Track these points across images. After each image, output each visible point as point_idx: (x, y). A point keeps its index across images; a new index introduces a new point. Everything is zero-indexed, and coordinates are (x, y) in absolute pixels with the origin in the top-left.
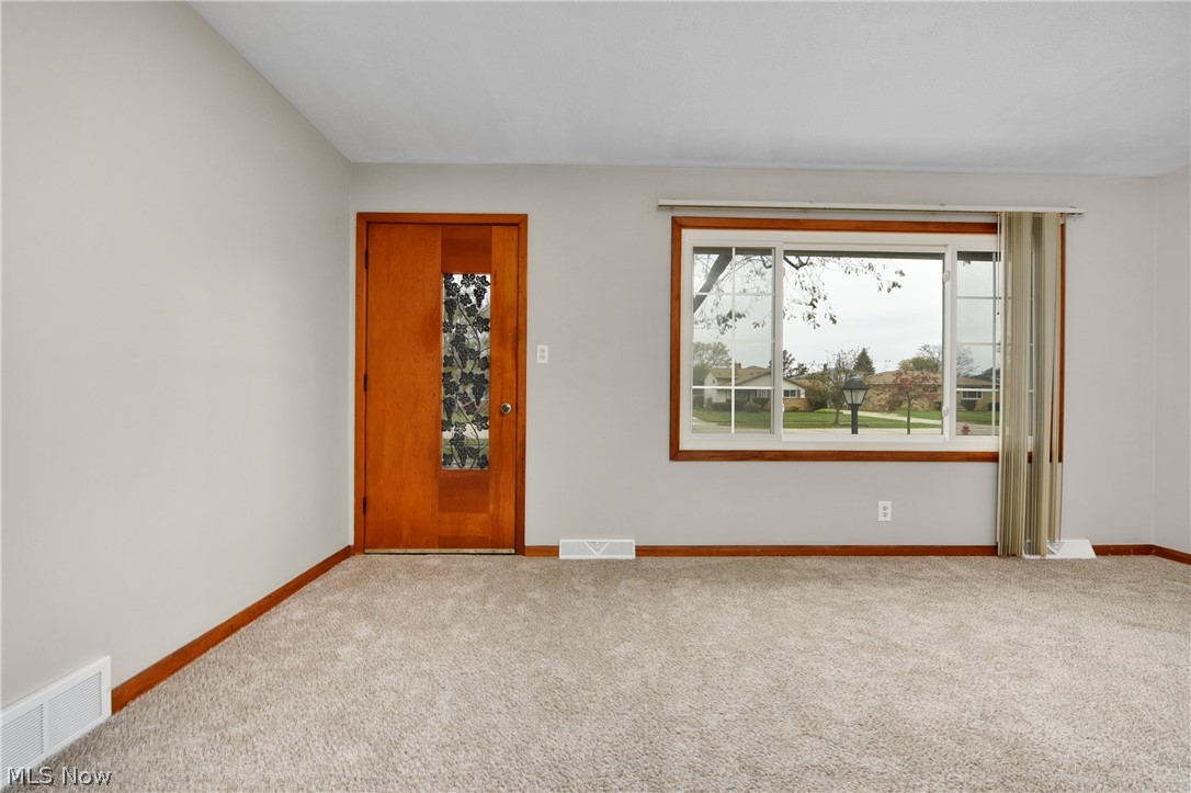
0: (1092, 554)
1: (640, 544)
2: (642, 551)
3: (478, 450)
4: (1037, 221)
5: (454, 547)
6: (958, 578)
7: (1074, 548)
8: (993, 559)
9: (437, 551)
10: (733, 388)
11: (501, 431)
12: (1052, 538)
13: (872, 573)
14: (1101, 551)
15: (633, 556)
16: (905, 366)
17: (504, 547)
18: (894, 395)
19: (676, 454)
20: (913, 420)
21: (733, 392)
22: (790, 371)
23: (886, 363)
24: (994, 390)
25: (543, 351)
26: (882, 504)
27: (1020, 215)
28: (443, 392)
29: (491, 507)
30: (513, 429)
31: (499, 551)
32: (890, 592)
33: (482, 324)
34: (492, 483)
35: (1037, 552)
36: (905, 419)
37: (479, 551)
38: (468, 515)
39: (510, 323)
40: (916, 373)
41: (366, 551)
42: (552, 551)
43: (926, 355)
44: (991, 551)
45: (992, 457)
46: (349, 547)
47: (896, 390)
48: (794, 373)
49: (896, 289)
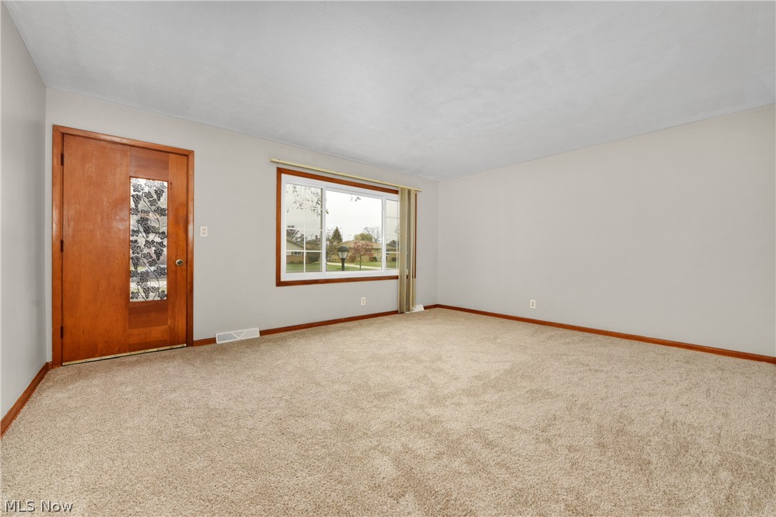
0: (423, 309)
1: (262, 330)
2: (263, 333)
3: (159, 288)
4: (409, 192)
5: (142, 350)
6: (388, 321)
7: (419, 308)
8: (397, 315)
9: (128, 354)
10: (305, 251)
11: (176, 277)
12: (413, 305)
13: (361, 325)
14: (426, 308)
15: (259, 336)
16: (356, 237)
17: (178, 344)
18: (353, 254)
19: (279, 283)
20: (362, 267)
21: (305, 255)
22: (296, 239)
23: (348, 237)
24: (397, 252)
25: (205, 230)
26: (362, 298)
27: (404, 188)
28: (131, 252)
29: (169, 322)
30: (184, 274)
31: (175, 347)
32: (368, 329)
33: (161, 212)
34: (170, 307)
35: (409, 311)
36: (359, 266)
37: (160, 349)
38: (152, 328)
39: (182, 213)
40: (364, 242)
41: (64, 364)
42: (213, 341)
43: (366, 232)
44: (395, 312)
45: (396, 278)
46: (47, 363)
47: (353, 251)
48: (299, 240)
49: (358, 200)
